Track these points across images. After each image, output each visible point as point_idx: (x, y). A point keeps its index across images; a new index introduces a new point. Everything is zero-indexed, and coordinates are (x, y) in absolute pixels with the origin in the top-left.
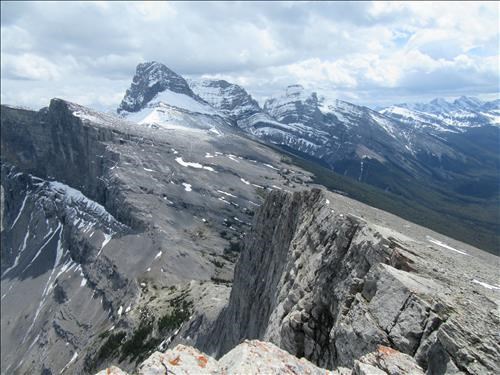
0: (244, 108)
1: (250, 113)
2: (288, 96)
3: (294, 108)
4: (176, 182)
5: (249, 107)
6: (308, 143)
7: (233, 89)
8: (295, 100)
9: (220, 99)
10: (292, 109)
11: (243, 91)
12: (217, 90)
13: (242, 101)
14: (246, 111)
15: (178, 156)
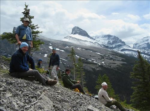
0: (117, 44)
1: (120, 46)
2: (143, 41)
3: (146, 46)
4: (42, 53)
5: (120, 43)
6: (145, 56)
7: (113, 37)
8: (146, 43)
9: (107, 41)
10: (145, 46)
11: (117, 38)
12: (107, 38)
13: (117, 42)
14: (118, 45)
15: (51, 46)
